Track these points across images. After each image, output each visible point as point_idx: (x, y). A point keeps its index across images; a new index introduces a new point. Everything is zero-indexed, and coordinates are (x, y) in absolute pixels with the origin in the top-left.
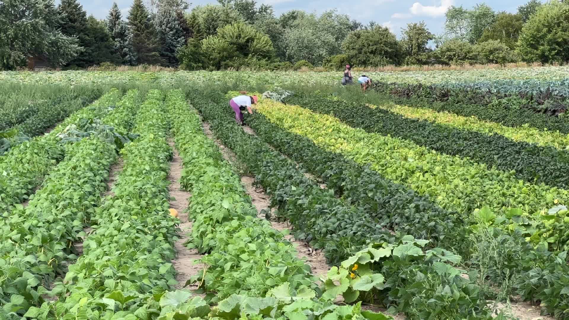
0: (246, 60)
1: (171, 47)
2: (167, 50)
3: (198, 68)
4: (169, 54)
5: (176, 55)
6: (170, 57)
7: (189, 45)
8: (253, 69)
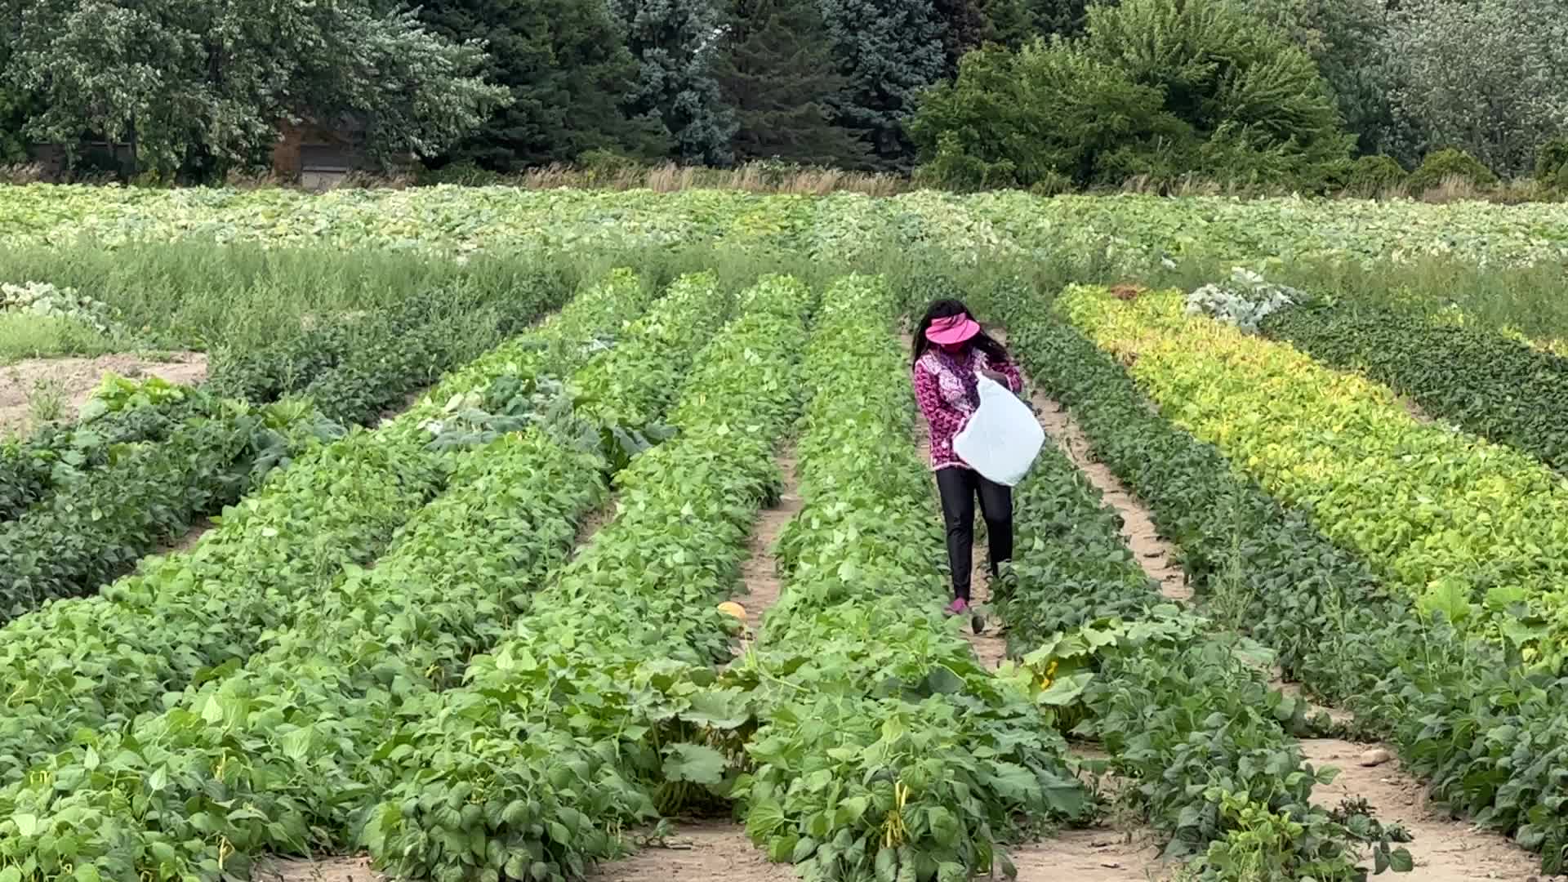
0: (1204, 147)
1: (886, 86)
2: (862, 99)
3: (998, 181)
4: (877, 117)
5: (903, 119)
6: (879, 128)
7: (962, 80)
8: (1232, 184)
